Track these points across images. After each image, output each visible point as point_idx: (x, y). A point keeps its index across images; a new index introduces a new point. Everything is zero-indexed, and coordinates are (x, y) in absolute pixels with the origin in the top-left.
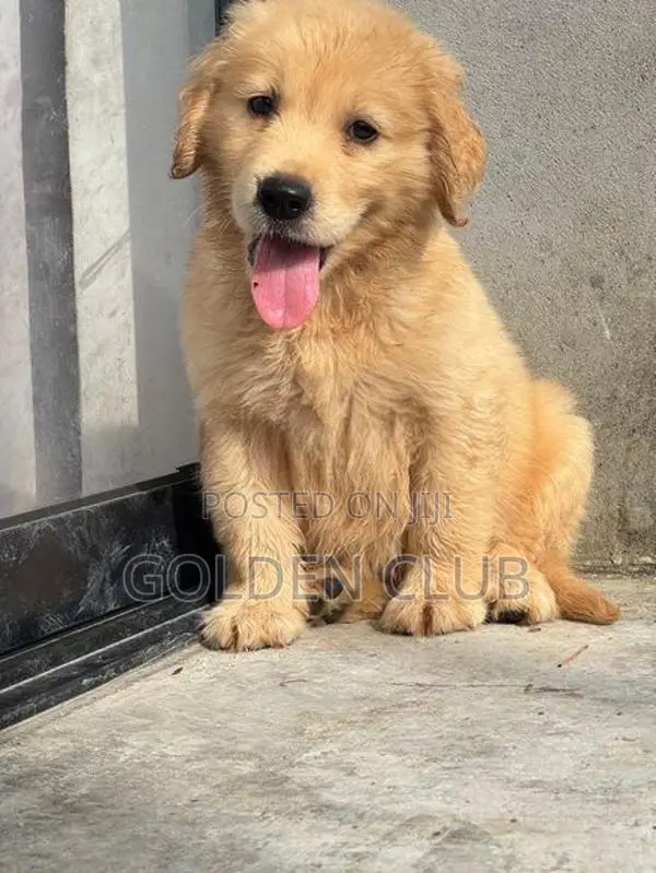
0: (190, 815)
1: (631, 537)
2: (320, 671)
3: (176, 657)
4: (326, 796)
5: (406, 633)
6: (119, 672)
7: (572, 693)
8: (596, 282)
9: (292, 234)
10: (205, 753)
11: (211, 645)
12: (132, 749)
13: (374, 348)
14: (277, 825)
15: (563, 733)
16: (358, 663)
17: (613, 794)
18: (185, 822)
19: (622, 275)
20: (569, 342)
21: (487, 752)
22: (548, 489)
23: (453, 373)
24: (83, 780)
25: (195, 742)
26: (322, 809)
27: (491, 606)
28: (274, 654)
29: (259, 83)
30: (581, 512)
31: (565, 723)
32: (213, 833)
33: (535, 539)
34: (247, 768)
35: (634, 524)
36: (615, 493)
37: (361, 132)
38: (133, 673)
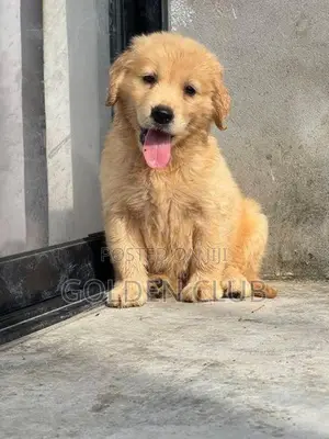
0: (111, 359)
1: (283, 264)
2: (156, 315)
3: (95, 310)
4: (162, 354)
5: (190, 302)
6: (74, 314)
7: (257, 321)
8: (269, 157)
9: (165, 130)
10: (113, 341)
11: (109, 306)
12: (84, 340)
13: (181, 180)
14: (145, 362)
15: (253, 334)
16: (171, 311)
17: (272, 353)
18: (109, 362)
19: (280, 155)
20: (257, 182)
21: (224, 340)
22: (249, 243)
23: (213, 193)
24: (68, 349)
25: (109, 338)
26: (162, 358)
27: (225, 291)
28: (137, 309)
29: (149, 70)
30: (262, 253)
31: (254, 331)
32: (120, 365)
33: (243, 264)
34: (131, 346)
35: (284, 259)
36: (277, 246)
37: (189, 91)
38: (79, 315)
